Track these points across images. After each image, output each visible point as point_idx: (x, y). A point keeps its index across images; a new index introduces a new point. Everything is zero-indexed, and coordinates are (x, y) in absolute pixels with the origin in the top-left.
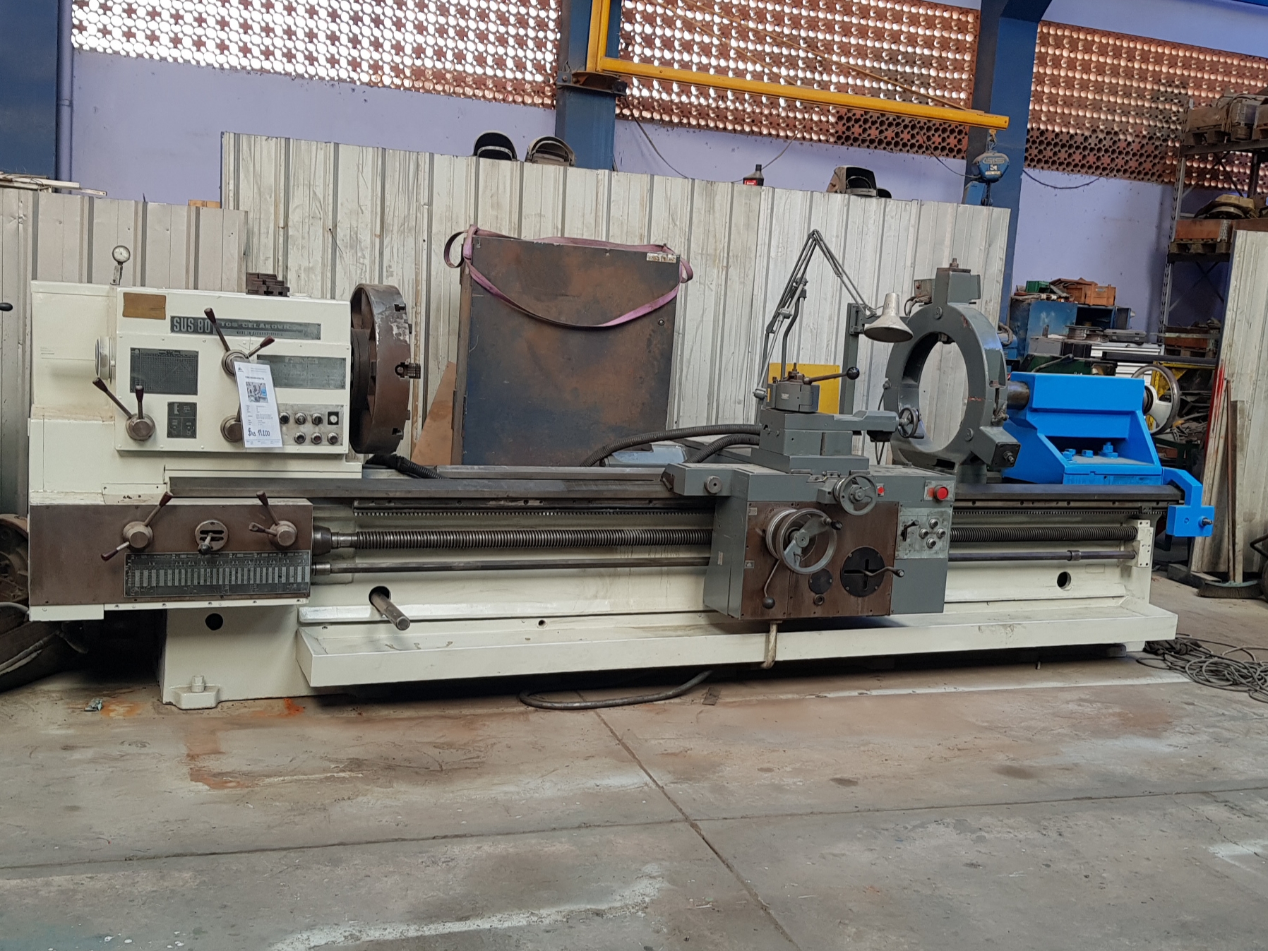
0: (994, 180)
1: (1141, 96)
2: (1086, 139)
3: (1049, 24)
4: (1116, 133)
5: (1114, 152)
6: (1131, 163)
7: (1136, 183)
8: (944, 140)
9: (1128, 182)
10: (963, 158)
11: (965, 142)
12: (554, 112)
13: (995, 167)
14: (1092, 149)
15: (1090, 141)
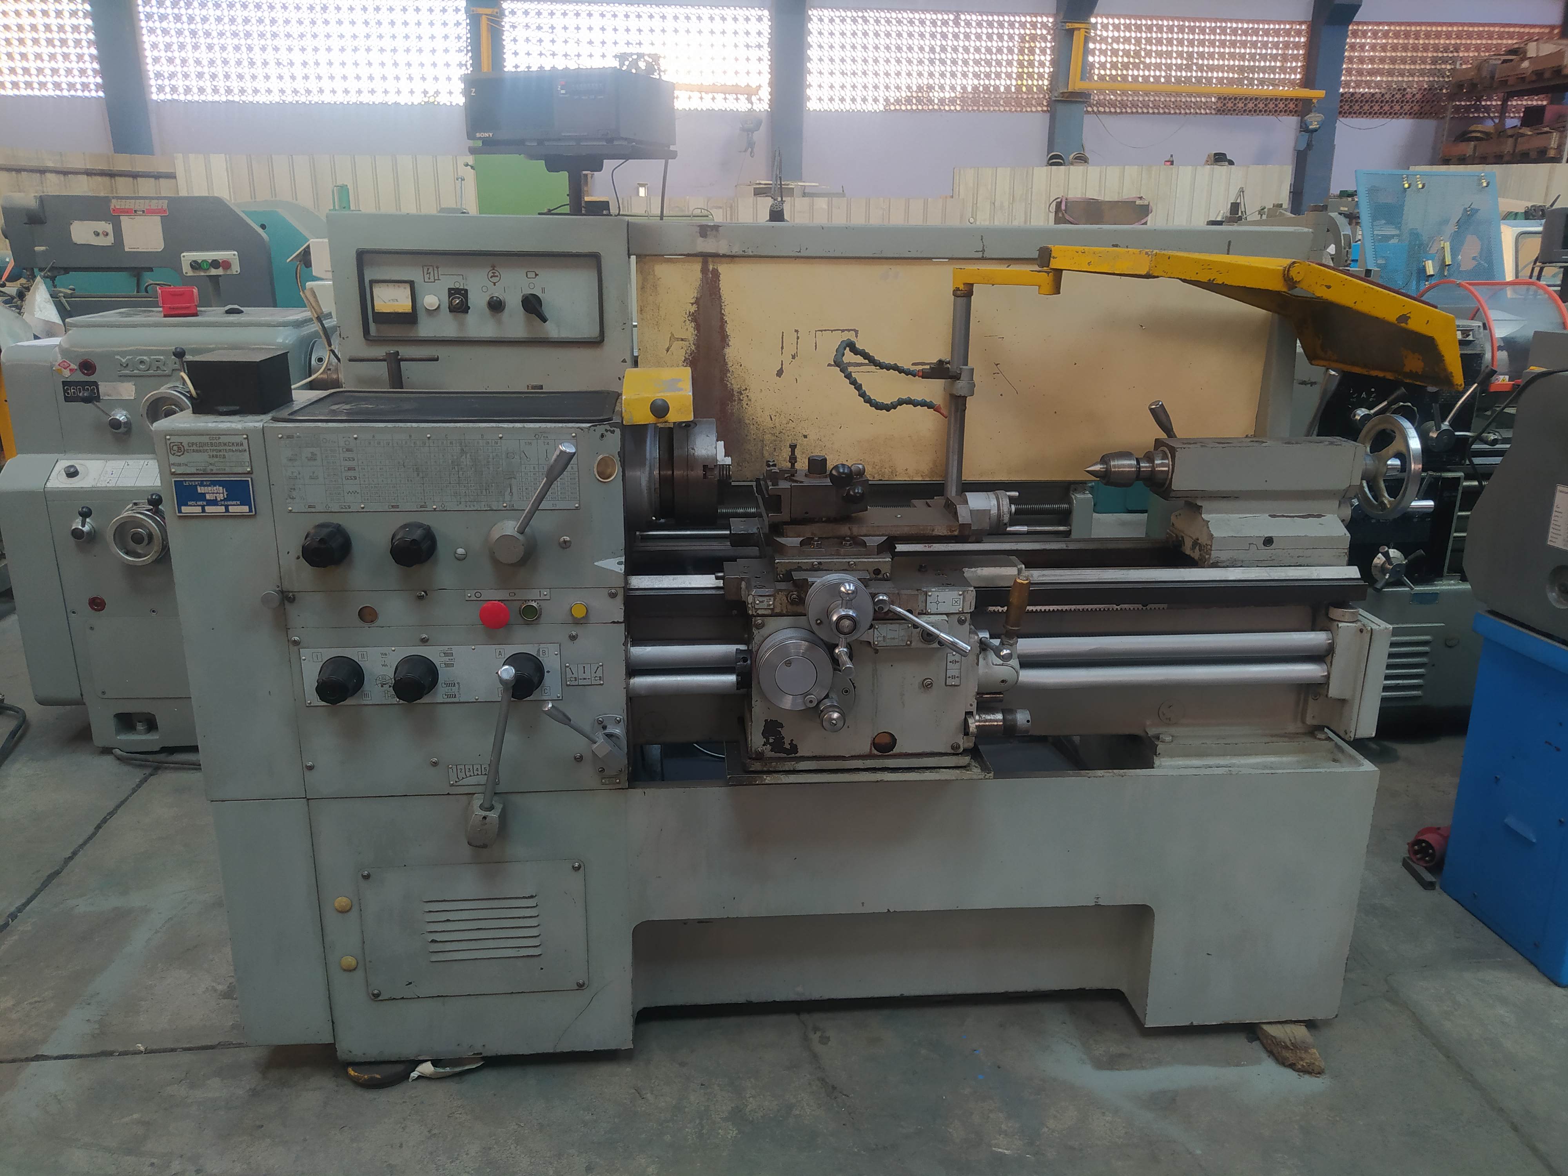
0: (1315, 130)
1: (1424, 62)
2: (1383, 95)
3: (1358, 23)
4: (1405, 89)
5: (1402, 102)
6: (1415, 108)
7: (1419, 120)
8: (1286, 105)
9: (1411, 120)
10: (1298, 116)
11: (1300, 105)
12: (1048, 115)
13: (1316, 123)
14: (1387, 102)
15: (1386, 96)
